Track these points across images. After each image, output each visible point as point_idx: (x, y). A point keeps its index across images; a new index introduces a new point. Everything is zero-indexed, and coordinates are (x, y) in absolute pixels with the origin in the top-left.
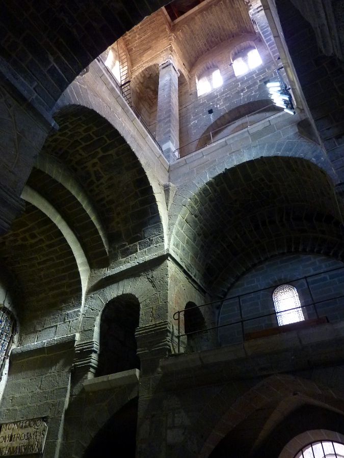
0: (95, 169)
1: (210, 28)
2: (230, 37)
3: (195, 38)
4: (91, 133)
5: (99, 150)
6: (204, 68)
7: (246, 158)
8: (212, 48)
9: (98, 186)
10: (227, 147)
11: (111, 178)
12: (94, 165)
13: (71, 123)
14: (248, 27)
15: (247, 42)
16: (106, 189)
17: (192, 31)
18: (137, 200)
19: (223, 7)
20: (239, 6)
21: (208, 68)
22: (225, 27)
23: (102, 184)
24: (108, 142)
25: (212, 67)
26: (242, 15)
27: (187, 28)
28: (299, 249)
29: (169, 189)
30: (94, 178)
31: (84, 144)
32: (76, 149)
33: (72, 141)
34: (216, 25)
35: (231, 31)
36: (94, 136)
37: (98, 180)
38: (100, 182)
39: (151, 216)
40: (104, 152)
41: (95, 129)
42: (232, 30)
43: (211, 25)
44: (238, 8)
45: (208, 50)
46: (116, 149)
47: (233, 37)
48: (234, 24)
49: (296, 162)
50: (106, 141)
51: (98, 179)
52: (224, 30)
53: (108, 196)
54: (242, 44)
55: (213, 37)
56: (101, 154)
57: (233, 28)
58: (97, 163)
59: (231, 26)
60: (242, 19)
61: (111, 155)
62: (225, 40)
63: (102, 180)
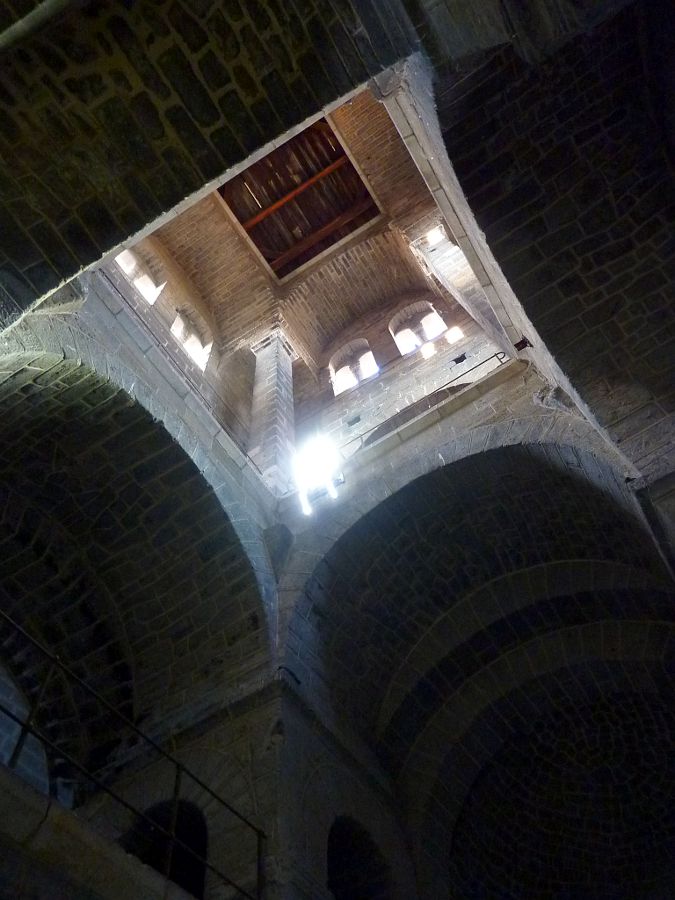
0: (108, 80)
1: (212, 252)
2: (201, 291)
3: (193, 225)
4: (234, 85)
5: (175, 100)
6: (148, 253)
7: (194, 455)
8: (177, 259)
9: (46, 80)
10: (179, 399)
11: (88, 130)
12: (119, 77)
13: (276, 39)
14: (227, 323)
15: (208, 328)
16: (48, 112)
17: (203, 219)
18: (45, 217)
19: (250, 272)
20: (258, 300)
21: (148, 262)
22: (217, 280)
23: (61, 97)
24: (206, 132)
25: (153, 270)
26: (246, 309)
27: (210, 209)
28: (15, 653)
29: (78, 297)
30: (74, 71)
31: (194, 59)
32: (172, 29)
33: (202, 23)
34: (218, 262)
35: (213, 291)
36: (221, 92)
37: (69, 84)
38: (64, 90)
39: (21, 271)
40: (168, 113)
41: (248, 101)
42: (214, 294)
43: (216, 252)
44: (255, 300)
45: (174, 253)
46: (186, 152)
47: (204, 297)
48: (226, 296)
49: (233, 558)
50: (208, 125)
51: (75, 86)
52: (212, 279)
53: (23, 115)
54: (202, 319)
55: (197, 259)
56: (161, 106)
57: (218, 294)
58: (130, 88)
59: (221, 290)
60: (239, 310)
61: (163, 134)
62: (194, 282)
63: (73, 100)
